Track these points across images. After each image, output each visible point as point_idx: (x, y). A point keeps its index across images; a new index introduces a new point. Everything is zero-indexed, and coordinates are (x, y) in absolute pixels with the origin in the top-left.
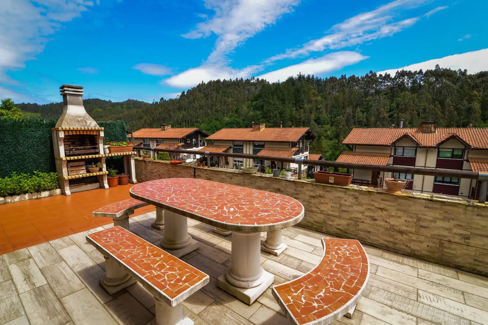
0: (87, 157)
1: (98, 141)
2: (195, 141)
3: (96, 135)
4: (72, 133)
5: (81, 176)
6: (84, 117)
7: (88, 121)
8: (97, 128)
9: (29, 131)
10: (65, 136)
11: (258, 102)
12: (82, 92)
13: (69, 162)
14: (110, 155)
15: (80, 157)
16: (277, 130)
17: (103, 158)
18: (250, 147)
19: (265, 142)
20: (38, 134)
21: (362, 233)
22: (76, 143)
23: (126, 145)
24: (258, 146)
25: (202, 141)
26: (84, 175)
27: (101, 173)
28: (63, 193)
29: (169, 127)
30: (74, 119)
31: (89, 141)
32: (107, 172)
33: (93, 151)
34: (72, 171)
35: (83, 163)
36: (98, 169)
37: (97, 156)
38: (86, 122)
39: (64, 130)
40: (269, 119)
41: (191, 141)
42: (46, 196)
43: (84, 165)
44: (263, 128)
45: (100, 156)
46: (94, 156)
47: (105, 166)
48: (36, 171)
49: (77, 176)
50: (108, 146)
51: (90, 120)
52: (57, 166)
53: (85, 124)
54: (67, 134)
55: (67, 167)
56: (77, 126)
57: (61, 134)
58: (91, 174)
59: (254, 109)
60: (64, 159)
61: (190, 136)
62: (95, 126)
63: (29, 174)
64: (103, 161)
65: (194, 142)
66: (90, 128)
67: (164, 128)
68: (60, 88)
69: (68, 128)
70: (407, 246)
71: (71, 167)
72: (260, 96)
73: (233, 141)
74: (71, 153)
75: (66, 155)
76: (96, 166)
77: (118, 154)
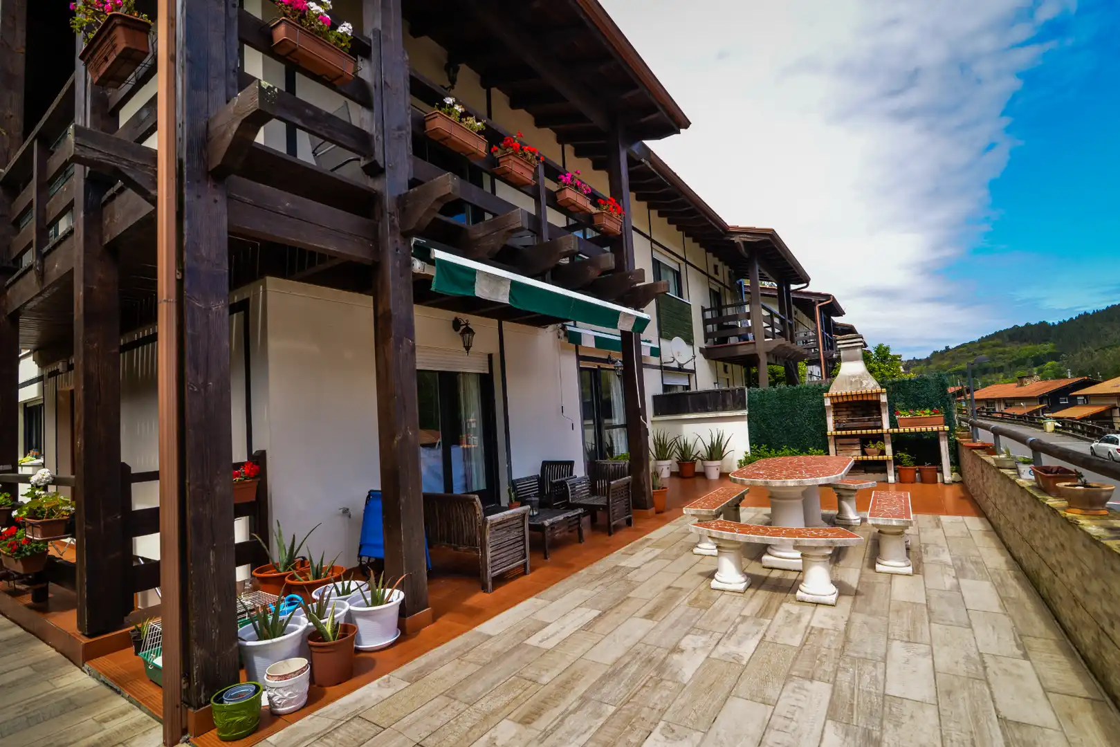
0: (864, 432)
1: (881, 409)
3: (876, 401)
4: (843, 399)
6: (860, 377)
7: (865, 382)
8: (878, 390)
10: (832, 404)
12: (860, 342)
13: (836, 437)
14: (896, 430)
15: (854, 432)
17: (887, 435)
23: (931, 415)
26: (860, 458)
30: (846, 381)
31: (874, 410)
32: (893, 457)
33: (871, 424)
34: (841, 450)
35: (857, 441)
36: (877, 451)
37: (880, 431)
38: (862, 382)
39: (831, 397)
43: (858, 444)
45: (884, 431)
46: (874, 431)
47: (889, 447)
51: (869, 380)
52: (828, 443)
53: (859, 386)
54: (836, 401)
55: (836, 445)
56: (847, 390)
57: (828, 402)
58: (870, 458)
60: (832, 434)
62: (873, 389)
64: (888, 439)
66: (868, 391)
69: (838, 393)
71: (841, 445)
74: (841, 426)
75: (837, 429)
76: (876, 447)
77: (910, 430)
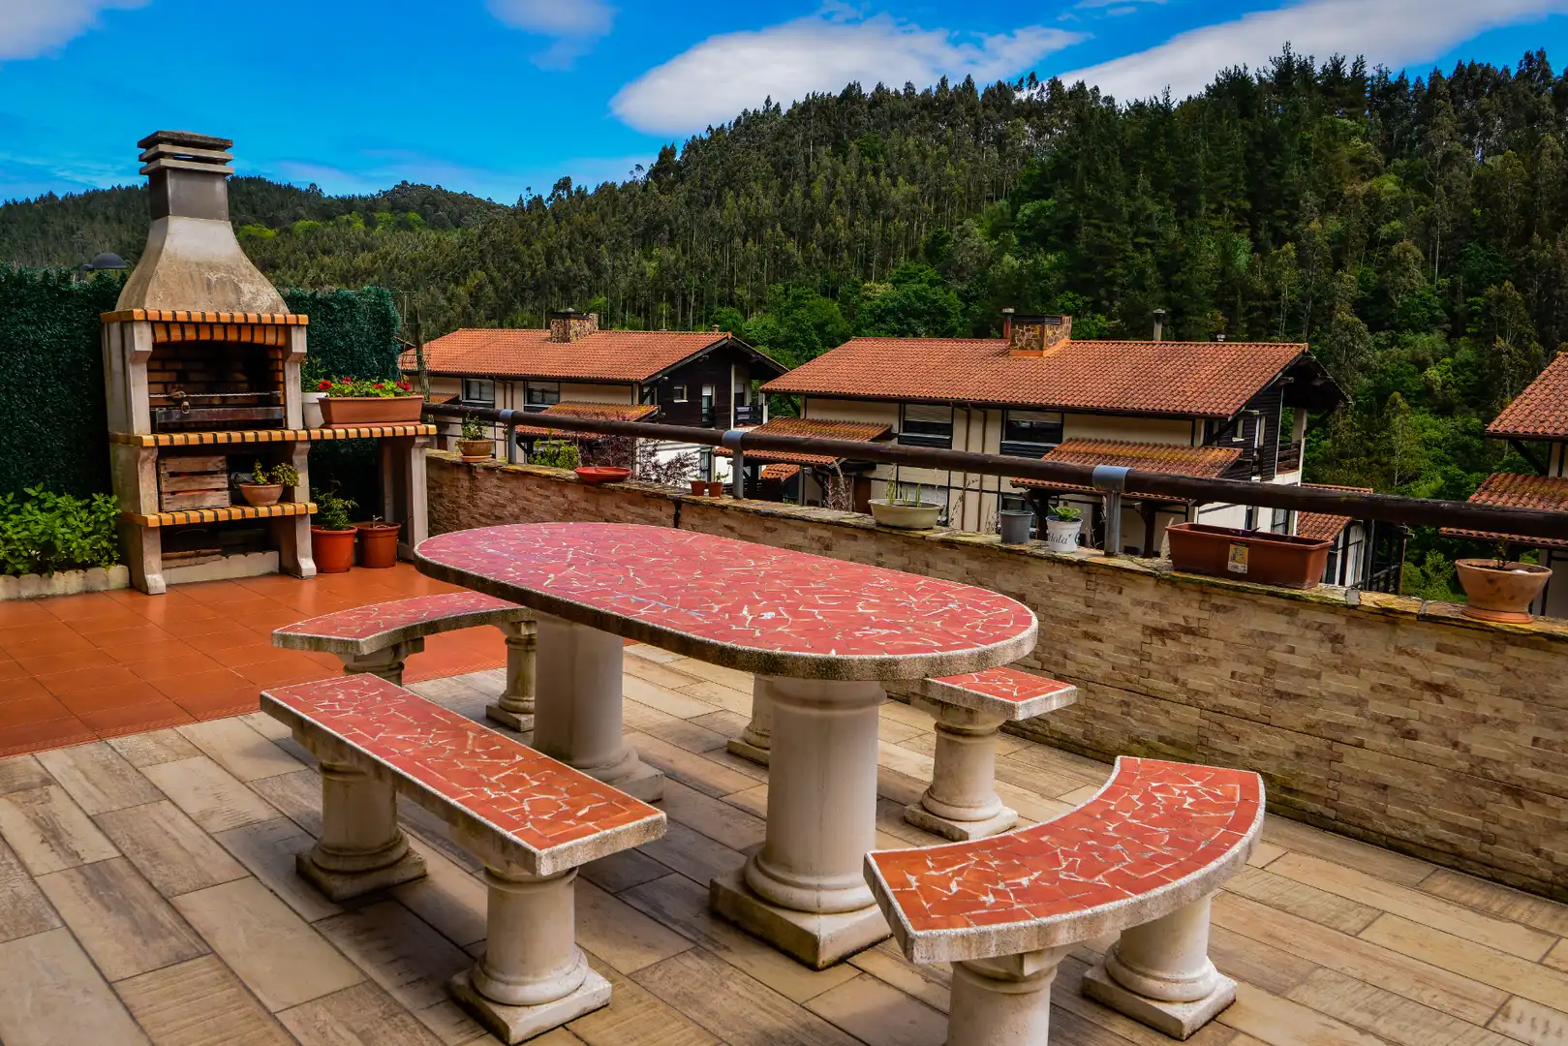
0: (236, 436)
1: (283, 371)
2: (710, 398)
3: (275, 347)
4: (183, 334)
5: (209, 516)
6: (230, 270)
7: (245, 287)
8: (279, 318)
9: (14, 319)
10: (155, 345)
11: (1051, 202)
12: (224, 162)
13: (166, 453)
14: (328, 433)
15: (208, 437)
16: (1133, 353)
17: (299, 446)
18: (989, 434)
19: (1064, 410)
20: (48, 334)
21: (1356, 792)
22: (194, 377)
23: (396, 394)
24: (1033, 433)
25: (748, 400)
26: (223, 515)
27: (289, 508)
28: (137, 585)
29: (588, 325)
30: (191, 276)
31: (243, 372)
32: (313, 508)
33: (258, 413)
34: (173, 493)
35: (216, 463)
36: (276, 490)
37: (276, 435)
38: (237, 290)
39: (153, 323)
40: (1102, 292)
41: (694, 395)
42: (70, 592)
43: (222, 471)
44: (1059, 340)
45: (289, 435)
47: (303, 479)
48: (33, 486)
49: (195, 517)
50: (323, 395)
51: (252, 283)
52: (117, 472)
53: (232, 297)
54: (162, 336)
55: (158, 475)
56: (201, 307)
57: (141, 338)
58: (250, 512)
59: (1024, 241)
60: (148, 439)
61: (688, 373)
62: (273, 310)
63: (10, 497)
64: (300, 460)
65: (705, 403)
66: (253, 318)
67: (567, 328)
68: (141, 144)
69: (167, 315)
70: (1537, 852)
71: (172, 475)
72: (1060, 170)
73: (902, 403)
74: (176, 417)
75: (156, 428)
76: (272, 480)
77: (359, 433)
